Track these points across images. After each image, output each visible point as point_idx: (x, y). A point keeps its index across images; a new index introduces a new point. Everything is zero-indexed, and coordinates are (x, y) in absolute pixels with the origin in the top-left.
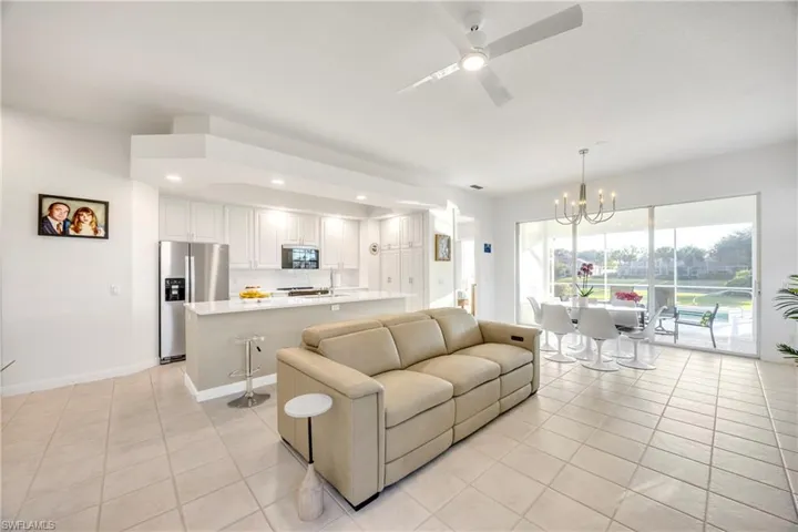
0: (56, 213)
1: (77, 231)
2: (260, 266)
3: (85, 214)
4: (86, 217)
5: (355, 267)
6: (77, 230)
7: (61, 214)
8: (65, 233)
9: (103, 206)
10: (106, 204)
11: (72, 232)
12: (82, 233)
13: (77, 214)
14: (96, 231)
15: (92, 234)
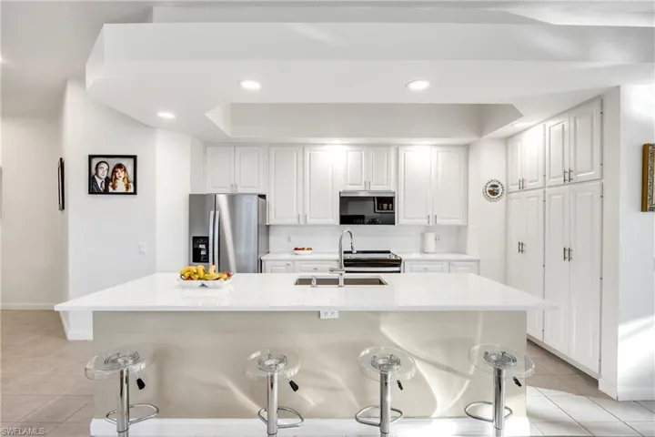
0: (100, 172)
1: (114, 189)
2: (310, 221)
3: (119, 170)
4: (120, 173)
5: (459, 222)
6: (114, 187)
7: (103, 172)
8: (106, 192)
9: (132, 161)
10: (134, 157)
11: (111, 190)
12: (118, 190)
13: (114, 171)
14: (127, 188)
15: (124, 190)
